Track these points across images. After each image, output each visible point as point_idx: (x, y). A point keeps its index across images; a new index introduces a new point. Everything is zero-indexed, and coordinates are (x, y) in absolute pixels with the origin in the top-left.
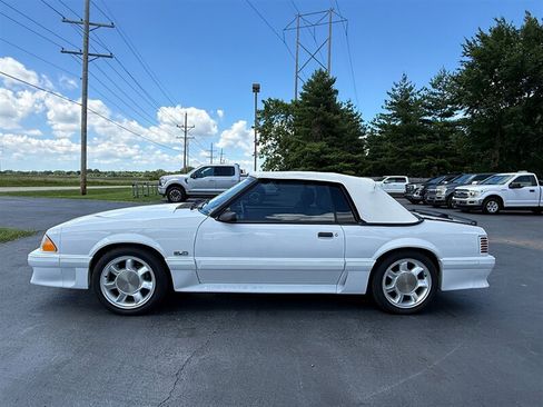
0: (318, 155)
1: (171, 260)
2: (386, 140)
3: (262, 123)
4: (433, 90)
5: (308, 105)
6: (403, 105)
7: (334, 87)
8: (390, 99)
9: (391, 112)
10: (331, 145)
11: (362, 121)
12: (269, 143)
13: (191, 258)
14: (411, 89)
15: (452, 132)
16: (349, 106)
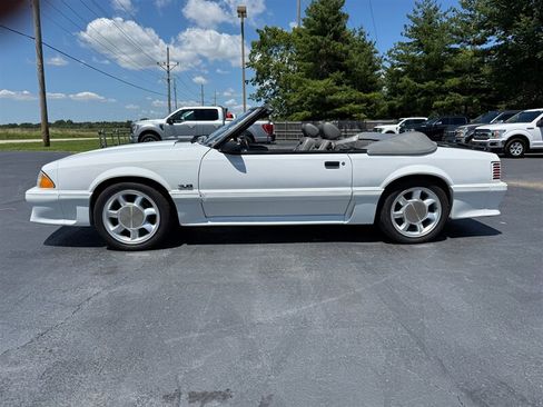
0: (322, 95)
1: (175, 193)
2: (404, 74)
3: (258, 57)
4: (464, 11)
5: (312, 33)
6: (425, 30)
7: (343, 10)
8: (410, 23)
9: (412, 40)
10: (339, 83)
11: (376, 52)
12: (267, 83)
13: (196, 191)
14: (436, 10)
15: (482, 62)
16: (361, 34)
